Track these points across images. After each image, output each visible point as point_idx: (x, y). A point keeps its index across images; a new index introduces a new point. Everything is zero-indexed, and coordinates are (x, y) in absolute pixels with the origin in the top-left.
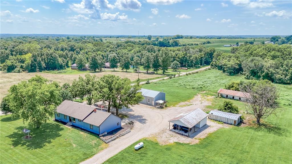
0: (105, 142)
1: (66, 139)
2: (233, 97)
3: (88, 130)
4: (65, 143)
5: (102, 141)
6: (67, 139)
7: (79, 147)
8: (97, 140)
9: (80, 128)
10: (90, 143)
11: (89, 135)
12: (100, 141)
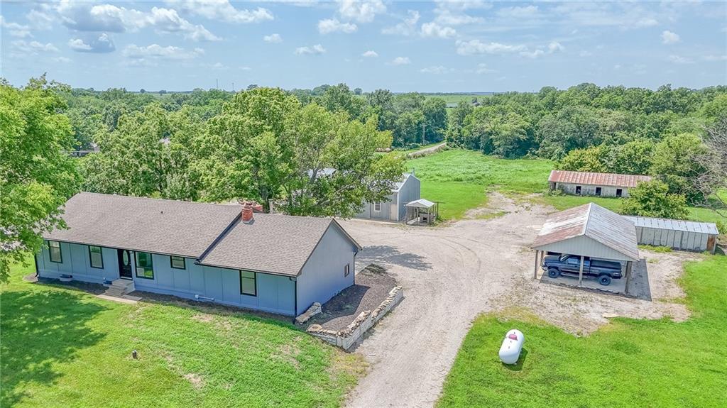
0: (342, 348)
1: (135, 355)
2: (598, 190)
3: (226, 302)
4: (136, 376)
5: (325, 345)
6: (139, 355)
7: (228, 387)
8: (298, 339)
9: (180, 299)
10: (272, 356)
11: (246, 324)
12: (314, 346)
